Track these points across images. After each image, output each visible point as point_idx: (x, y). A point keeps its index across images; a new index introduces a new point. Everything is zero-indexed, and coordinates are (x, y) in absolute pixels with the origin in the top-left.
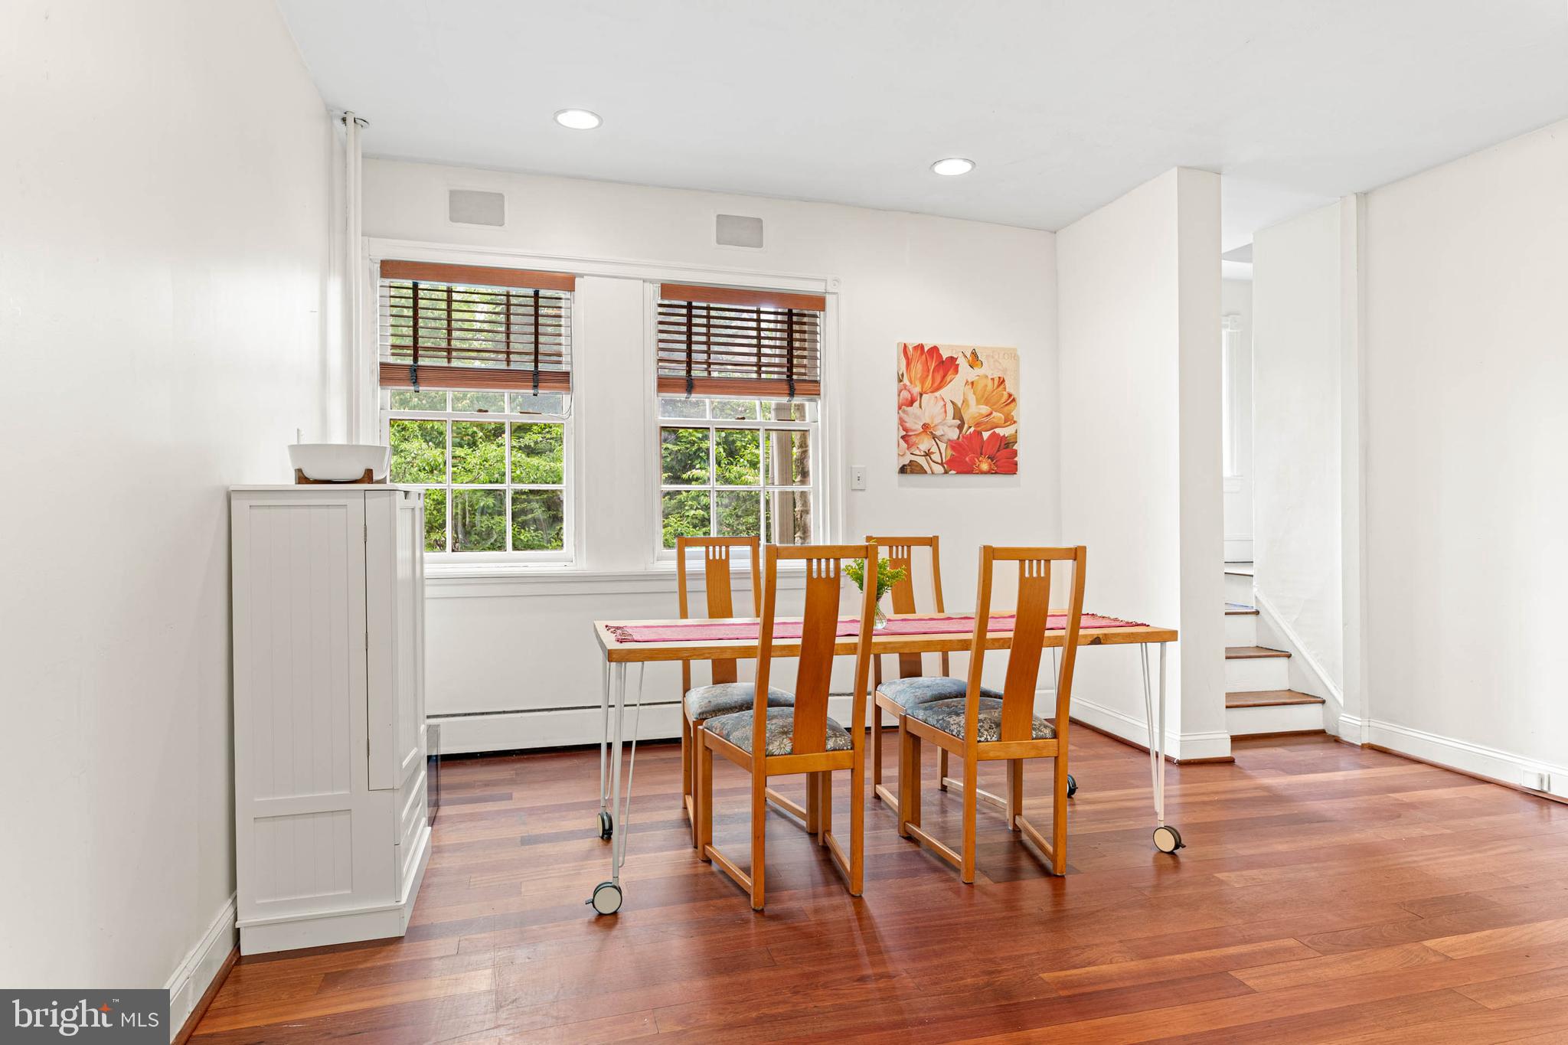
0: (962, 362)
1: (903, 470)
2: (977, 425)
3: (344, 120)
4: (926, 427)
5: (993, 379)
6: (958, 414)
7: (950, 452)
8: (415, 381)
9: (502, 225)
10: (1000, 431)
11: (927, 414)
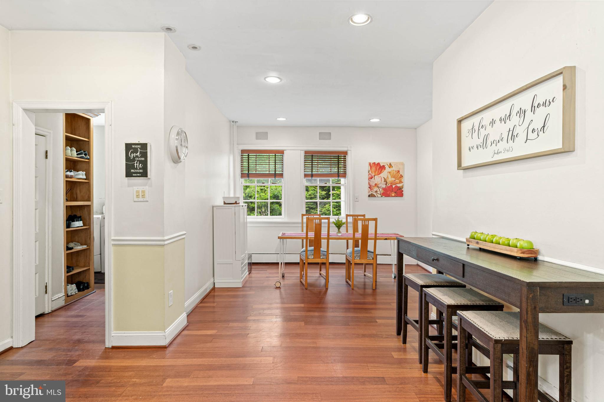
0: (387, 167)
1: (369, 196)
2: (391, 183)
3: (233, 122)
4: (376, 184)
5: (396, 171)
6: (385, 181)
7: (383, 191)
8: (248, 177)
9: (267, 139)
10: (398, 185)
11: (376, 181)
